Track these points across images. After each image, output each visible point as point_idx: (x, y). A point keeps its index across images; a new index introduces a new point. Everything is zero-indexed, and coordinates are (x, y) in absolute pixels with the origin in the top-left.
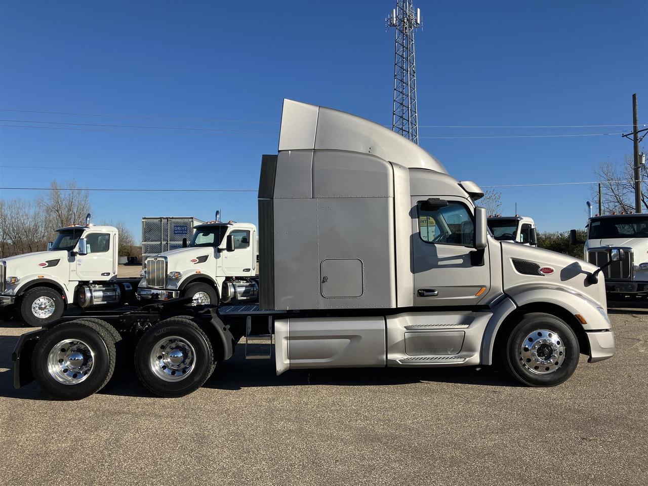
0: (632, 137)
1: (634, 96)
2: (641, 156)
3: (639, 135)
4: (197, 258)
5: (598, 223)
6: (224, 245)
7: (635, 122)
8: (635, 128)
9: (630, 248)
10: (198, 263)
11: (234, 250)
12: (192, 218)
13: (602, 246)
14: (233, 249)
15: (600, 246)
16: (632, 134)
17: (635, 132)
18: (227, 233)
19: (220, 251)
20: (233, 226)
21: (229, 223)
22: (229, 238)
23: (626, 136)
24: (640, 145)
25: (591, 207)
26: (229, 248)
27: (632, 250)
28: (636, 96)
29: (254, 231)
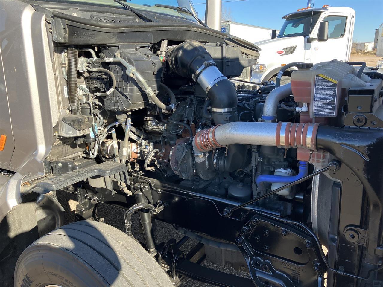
4: (284, 49)
6: (314, 34)
10: (284, 55)
11: (326, 40)
12: (229, 22)
14: (325, 38)
18: (321, 19)
19: (309, 41)
20: (328, 11)
21: (323, 8)
22: (322, 25)
26: (321, 37)
29: (353, 17)
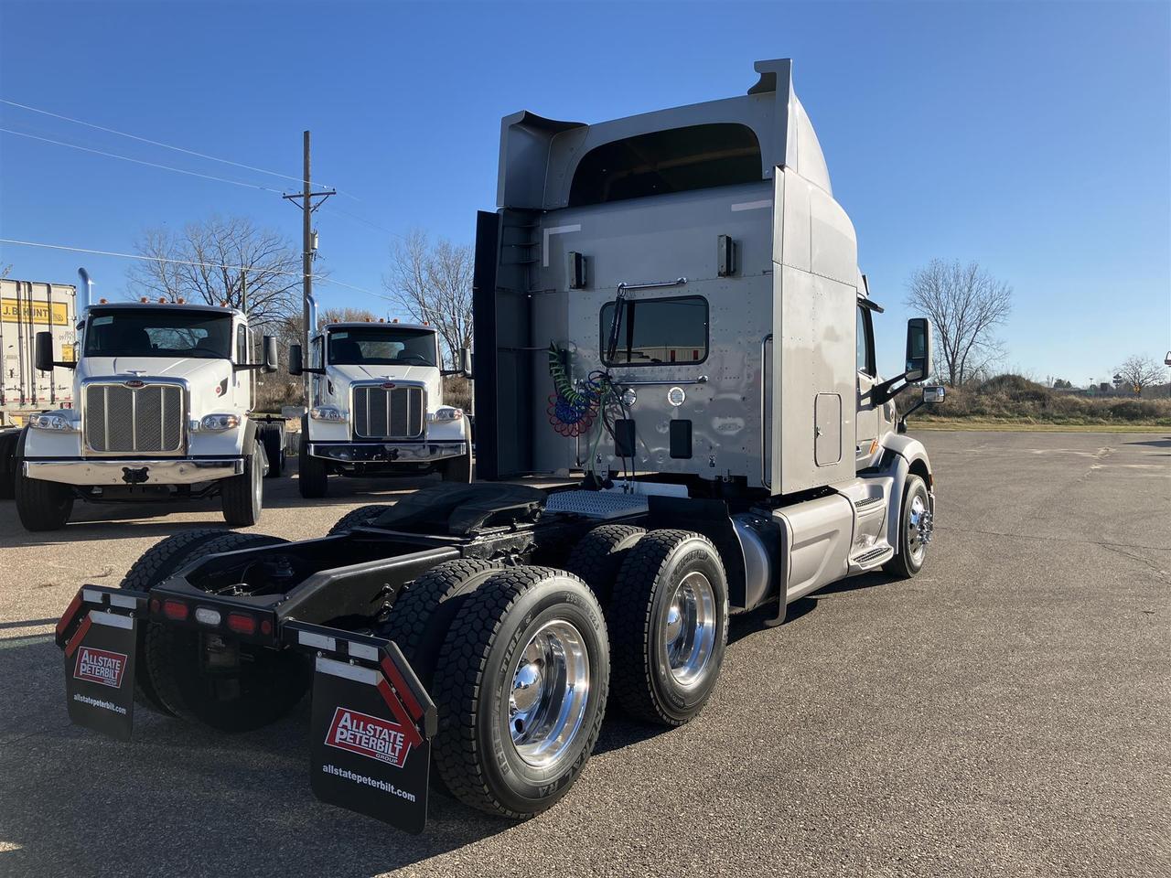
0: (301, 201)
1: (306, 134)
2: (313, 236)
3: (313, 201)
5: (108, 320)
7: (307, 177)
8: (307, 186)
9: (182, 381)
13: (118, 373)
15: (113, 374)
16: (300, 196)
17: (307, 195)
23: (289, 197)
24: (313, 217)
25: (90, 282)
27: (187, 384)
28: (310, 135)
